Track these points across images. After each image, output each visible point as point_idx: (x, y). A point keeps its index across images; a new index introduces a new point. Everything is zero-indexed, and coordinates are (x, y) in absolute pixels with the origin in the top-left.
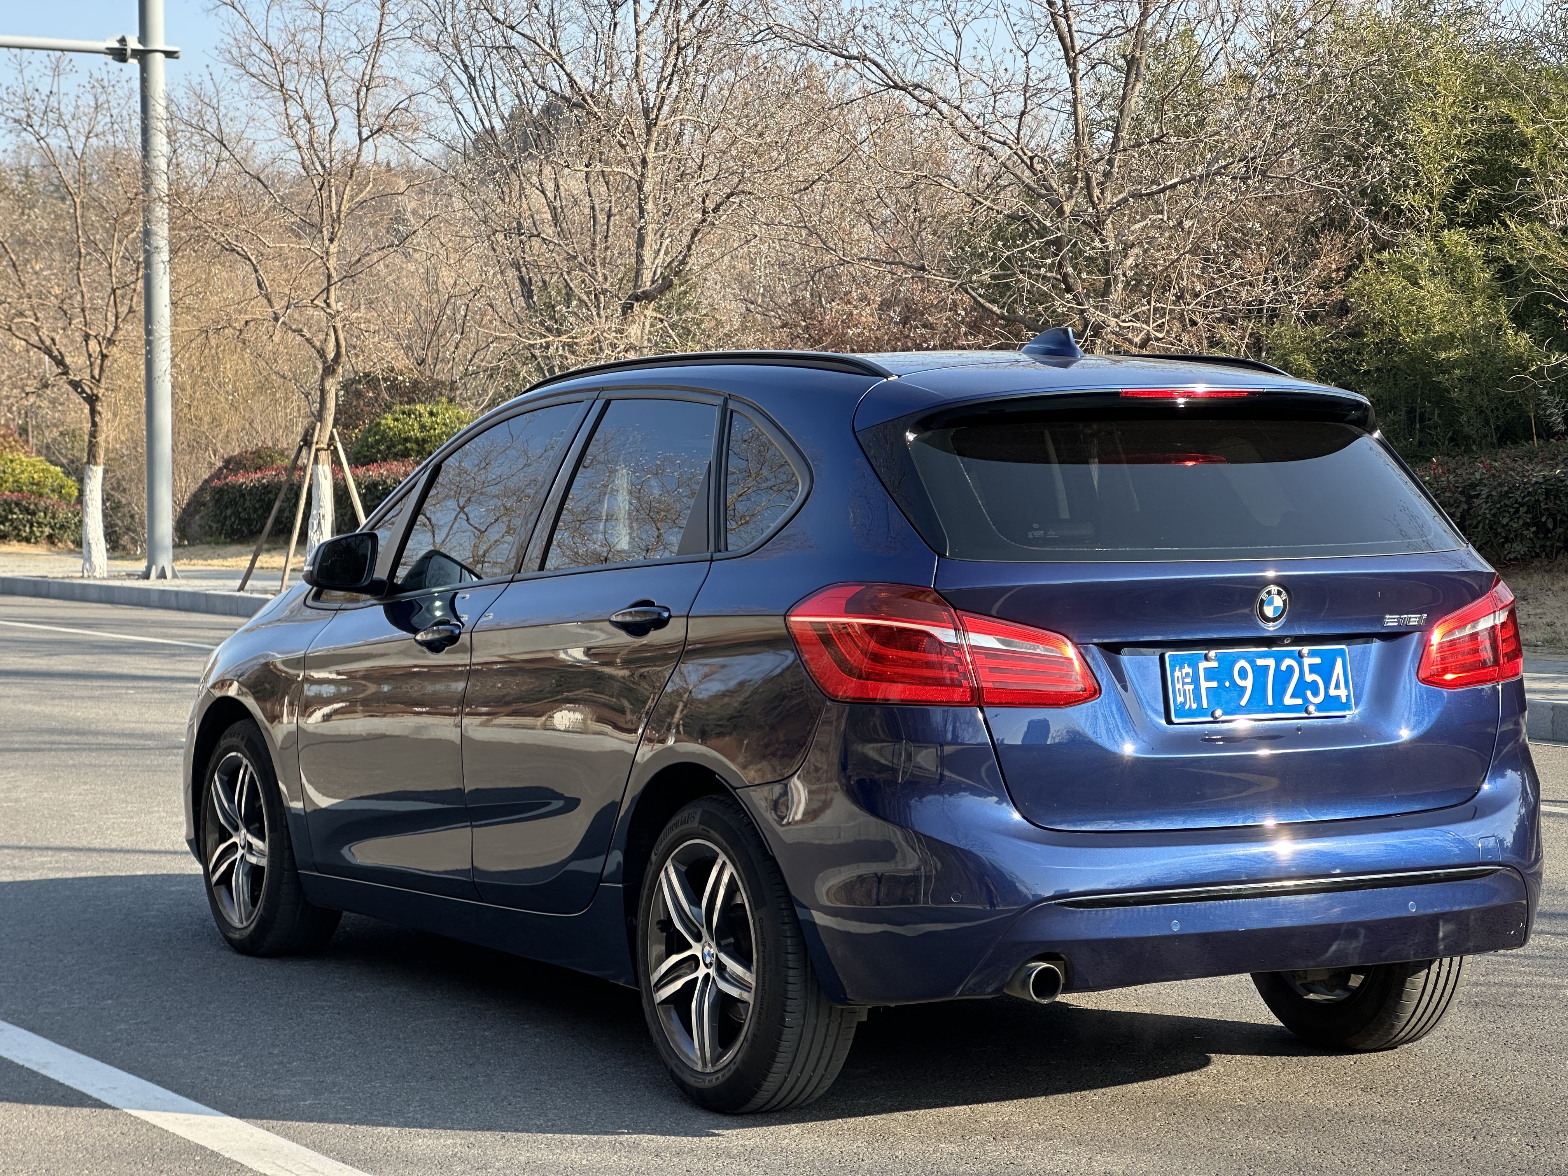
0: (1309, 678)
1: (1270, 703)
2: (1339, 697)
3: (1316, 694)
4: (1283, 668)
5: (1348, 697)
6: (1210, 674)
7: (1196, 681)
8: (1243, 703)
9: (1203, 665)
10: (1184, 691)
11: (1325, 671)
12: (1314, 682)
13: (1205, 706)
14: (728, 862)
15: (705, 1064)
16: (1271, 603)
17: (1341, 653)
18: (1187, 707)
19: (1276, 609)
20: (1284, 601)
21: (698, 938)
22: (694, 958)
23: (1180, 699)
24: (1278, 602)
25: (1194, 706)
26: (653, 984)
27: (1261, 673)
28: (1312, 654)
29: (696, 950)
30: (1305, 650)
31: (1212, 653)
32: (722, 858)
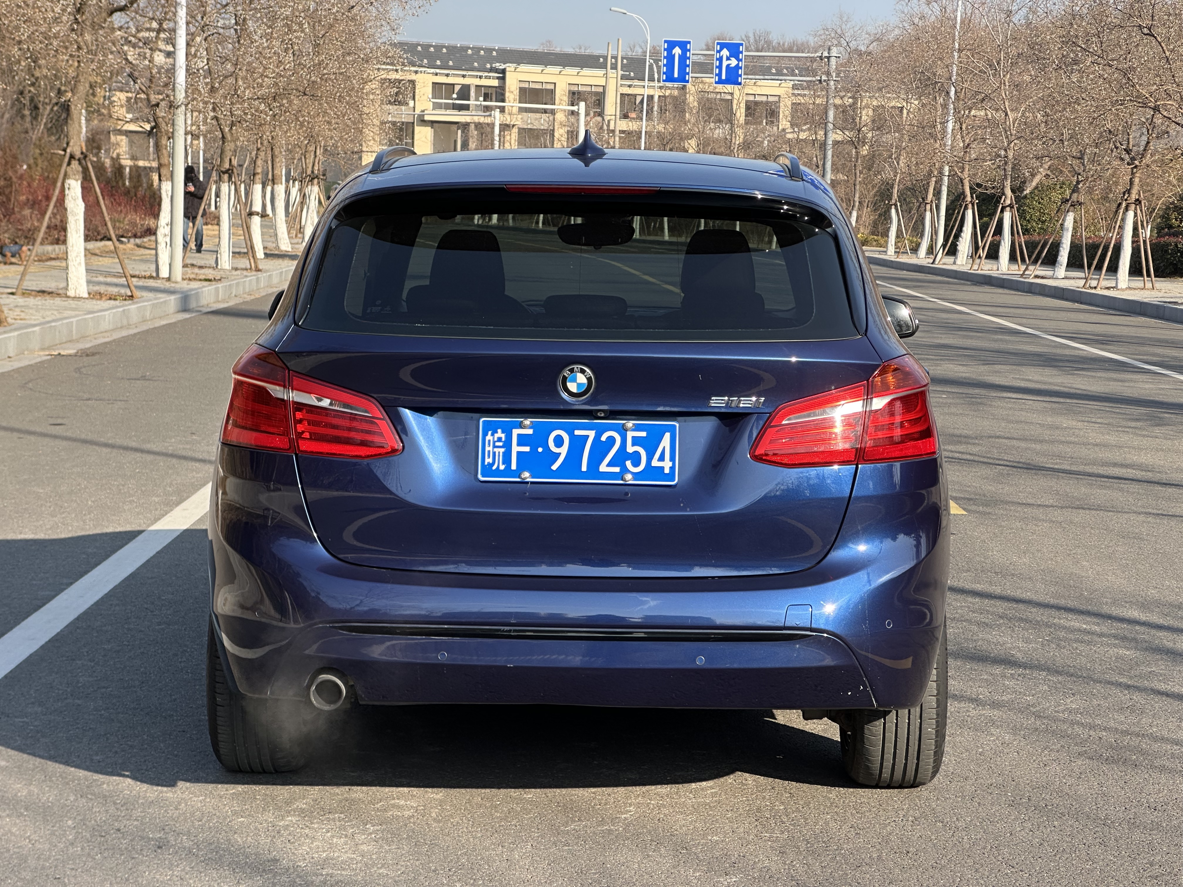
2: (662, 468)
3: (636, 464)
5: (672, 468)
6: (522, 440)
8: (554, 467)
9: (516, 432)
10: (494, 453)
12: (637, 454)
13: (514, 467)
16: (574, 380)
17: (672, 429)
18: (494, 468)
19: (579, 385)
20: (589, 379)
23: (489, 460)
24: (582, 379)
25: (502, 467)
28: (637, 428)
30: (630, 424)
31: (527, 422)
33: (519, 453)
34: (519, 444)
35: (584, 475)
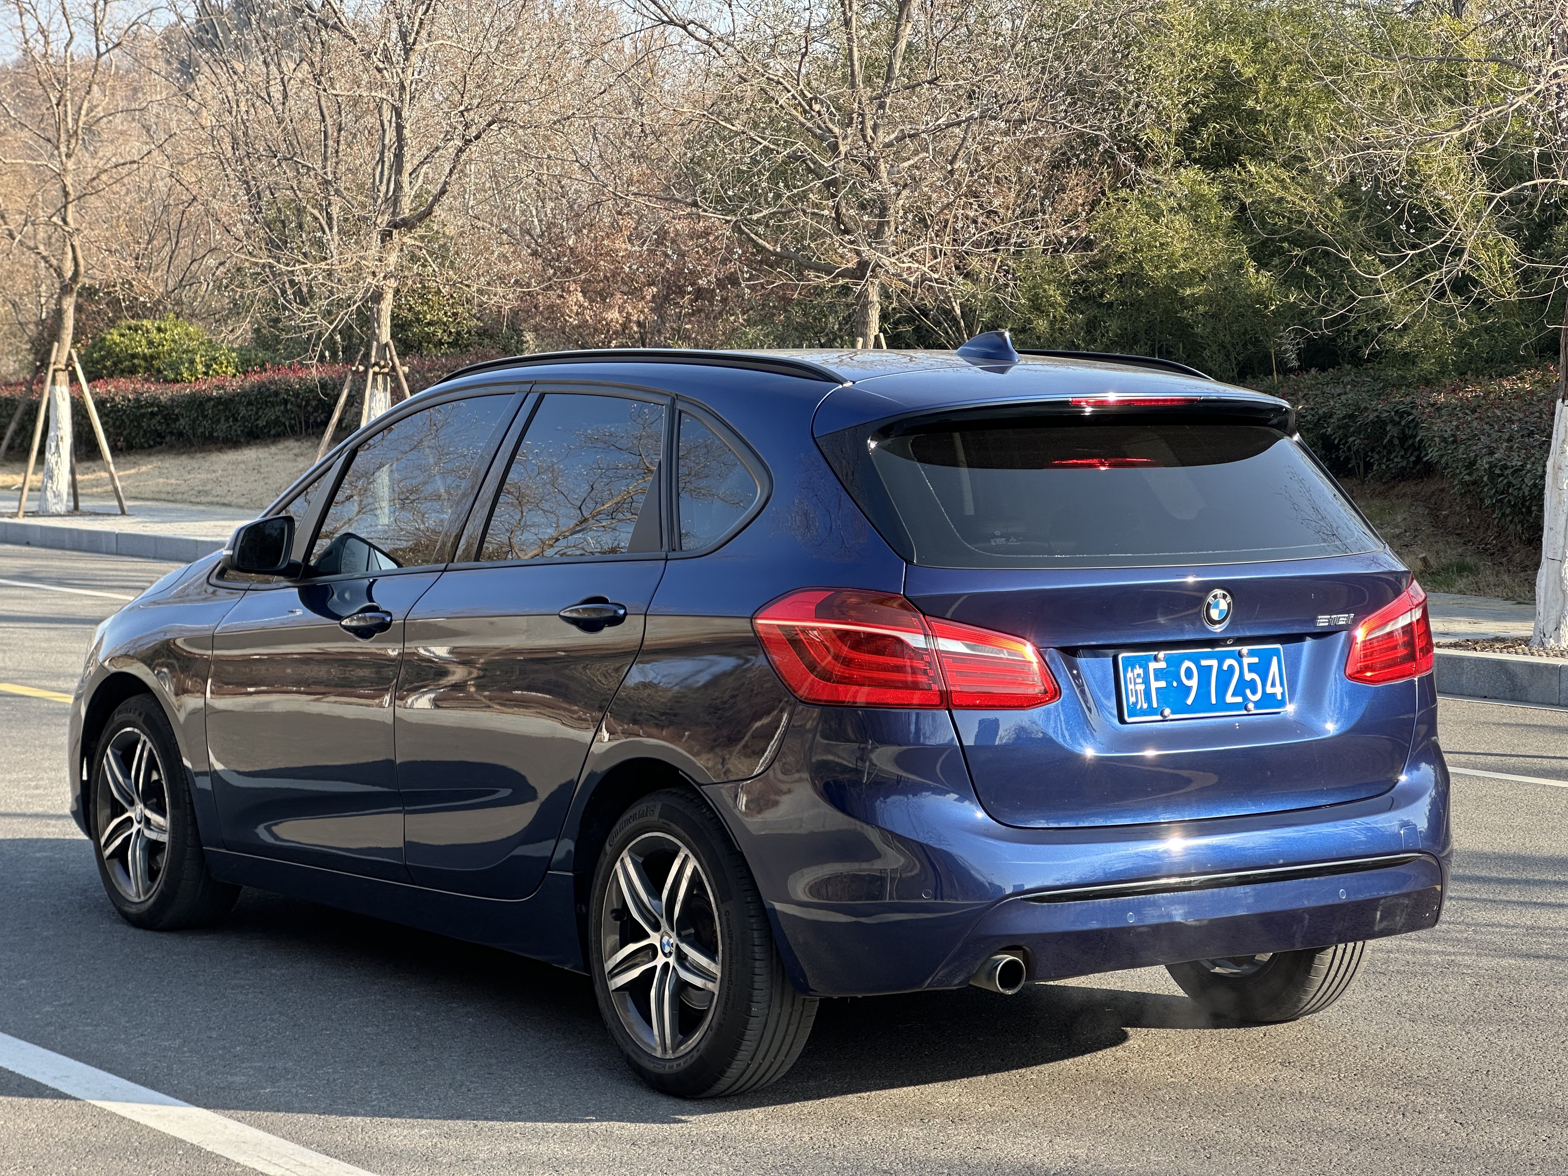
0: (1248, 676)
1: (1214, 701)
2: (1274, 695)
3: (1254, 692)
4: (1225, 667)
5: (1283, 694)
7: (1146, 682)
9: (1153, 666)
11: (1262, 670)
12: (1253, 680)
13: (1155, 705)
14: (690, 855)
15: (665, 1050)
16: (1217, 606)
17: (1276, 652)
19: (1221, 612)
20: (1229, 604)
21: (656, 927)
22: (652, 947)
23: (1132, 699)
24: (1223, 605)
26: (607, 971)
27: (1205, 673)
28: (1251, 654)
29: (654, 939)
30: (1245, 650)
31: (1161, 654)
32: (684, 852)
33: (1157, 689)
34: (1156, 679)
35: (1213, 708)
